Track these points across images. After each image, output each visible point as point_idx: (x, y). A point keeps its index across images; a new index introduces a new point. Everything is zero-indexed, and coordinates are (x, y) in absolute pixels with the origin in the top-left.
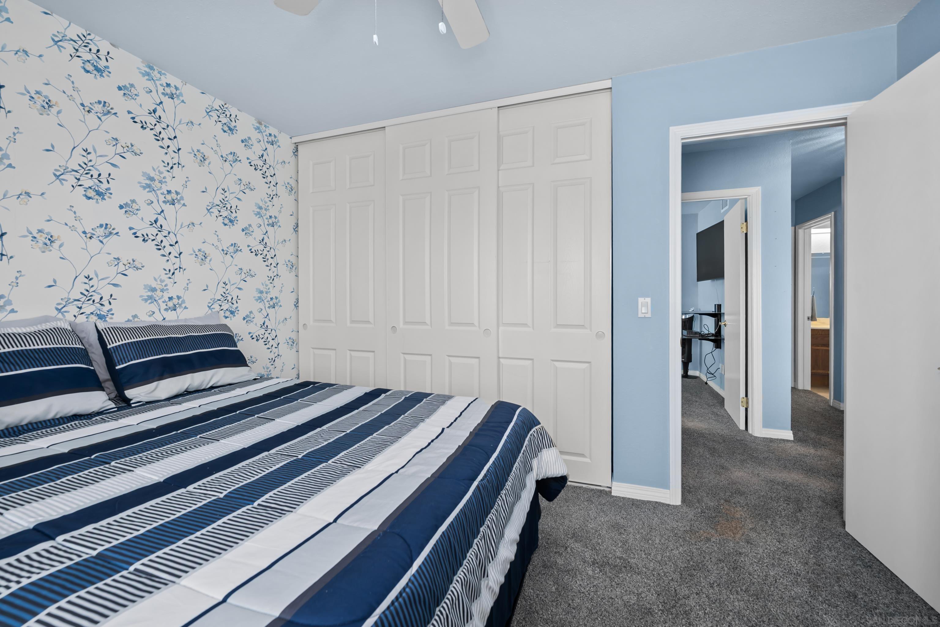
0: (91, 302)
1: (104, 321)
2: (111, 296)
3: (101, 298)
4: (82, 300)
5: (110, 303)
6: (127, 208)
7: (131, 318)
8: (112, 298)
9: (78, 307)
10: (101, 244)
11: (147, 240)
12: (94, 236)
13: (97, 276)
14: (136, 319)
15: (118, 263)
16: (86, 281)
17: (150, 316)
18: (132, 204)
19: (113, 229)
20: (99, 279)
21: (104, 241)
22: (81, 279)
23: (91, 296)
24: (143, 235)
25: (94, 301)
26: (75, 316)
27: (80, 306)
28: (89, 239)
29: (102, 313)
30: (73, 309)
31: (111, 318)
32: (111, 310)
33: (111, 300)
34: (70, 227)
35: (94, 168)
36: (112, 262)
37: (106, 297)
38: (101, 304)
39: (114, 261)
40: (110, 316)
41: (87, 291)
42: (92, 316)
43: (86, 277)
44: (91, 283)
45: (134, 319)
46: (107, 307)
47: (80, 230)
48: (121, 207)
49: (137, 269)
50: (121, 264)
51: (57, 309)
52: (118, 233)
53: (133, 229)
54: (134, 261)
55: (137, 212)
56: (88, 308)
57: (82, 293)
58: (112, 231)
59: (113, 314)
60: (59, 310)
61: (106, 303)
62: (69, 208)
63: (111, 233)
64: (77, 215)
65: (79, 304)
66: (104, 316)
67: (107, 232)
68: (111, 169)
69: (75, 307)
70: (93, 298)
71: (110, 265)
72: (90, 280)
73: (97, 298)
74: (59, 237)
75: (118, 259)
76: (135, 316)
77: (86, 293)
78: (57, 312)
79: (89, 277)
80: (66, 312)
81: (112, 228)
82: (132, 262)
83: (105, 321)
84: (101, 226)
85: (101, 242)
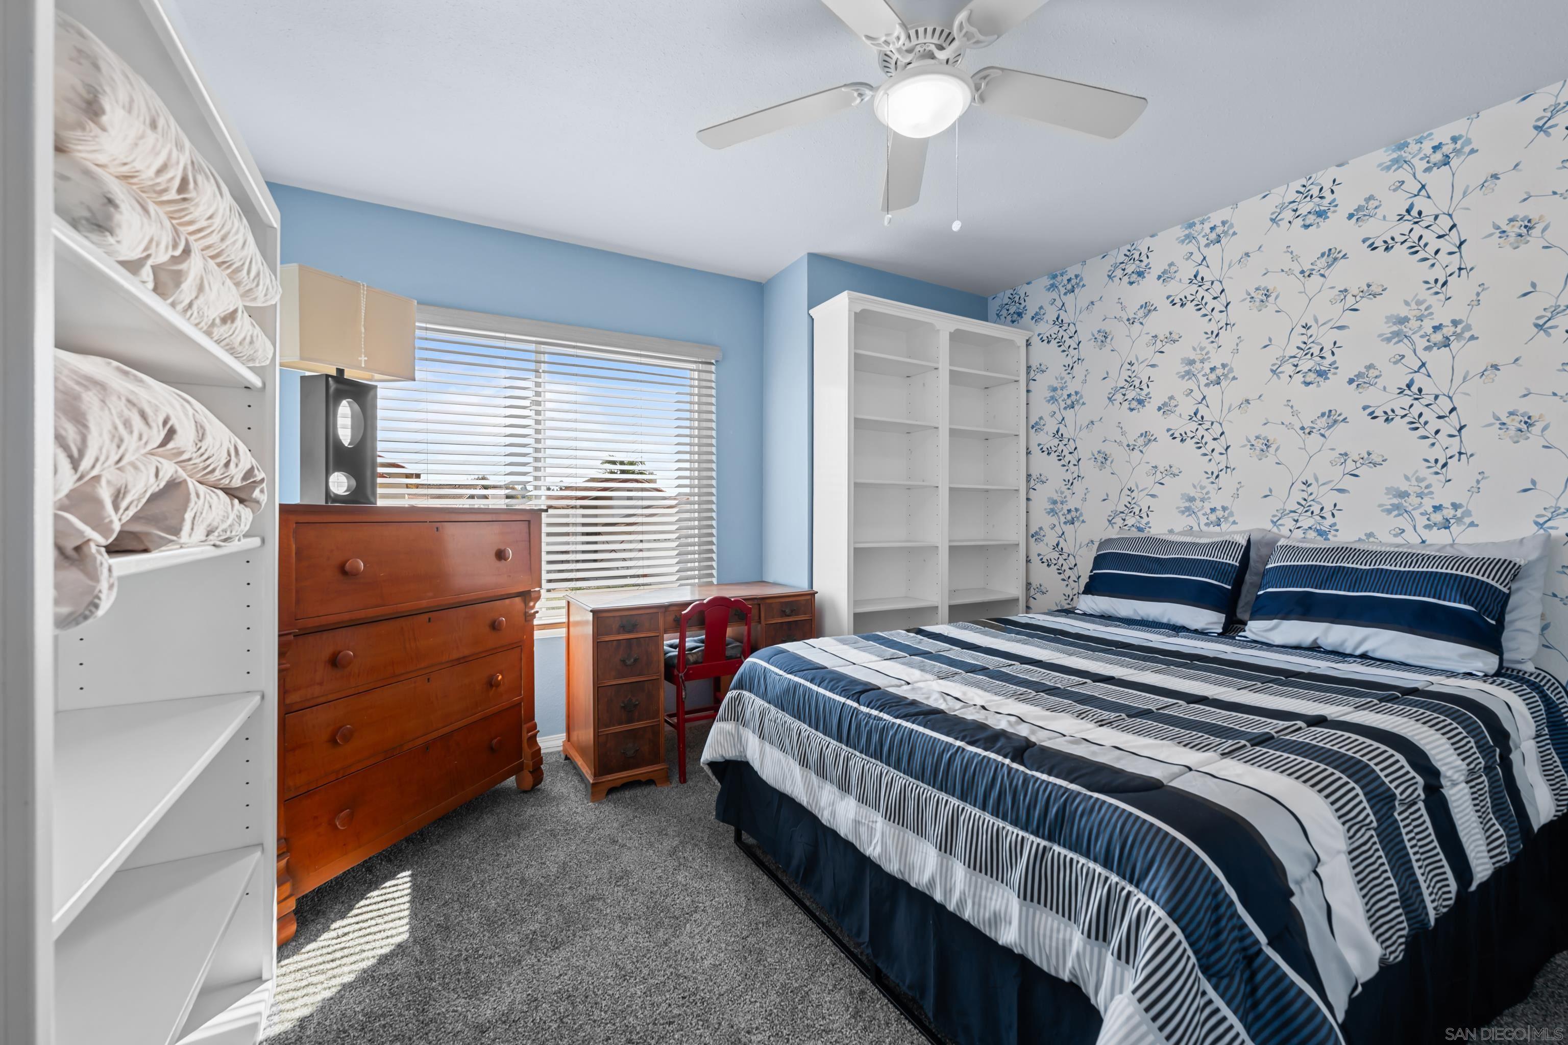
0: (1309, 514)
1: (1325, 540)
2: (1335, 505)
3: (1322, 509)
4: (1299, 511)
5: (1333, 515)
6: (1360, 380)
7: (1364, 538)
8: (1337, 508)
9: (1294, 520)
10: (1322, 438)
11: (1392, 419)
12: (1314, 430)
13: (1317, 480)
14: (1372, 539)
15: (1345, 461)
16: (1304, 487)
17: (1396, 536)
18: (1368, 371)
19: (1340, 415)
20: (1320, 484)
21: (1327, 434)
22: (1299, 485)
23: (1310, 506)
24: (1385, 413)
25: (1312, 513)
26: (1290, 530)
27: (1296, 519)
28: (1308, 436)
29: (1323, 528)
30: (1288, 523)
31: (1335, 536)
32: (1335, 524)
33: (1334, 512)
34: (1287, 426)
35: (1315, 343)
36: (1337, 459)
37: (1328, 507)
38: (1321, 517)
39: (1339, 458)
40: (1333, 532)
41: (1305, 500)
42: (1310, 531)
43: (1304, 483)
44: (1310, 490)
45: (1368, 539)
46: (1330, 520)
47: (1297, 426)
48: (1351, 381)
49: (1375, 465)
50: (1349, 461)
51: (1272, 521)
52: (1346, 418)
53: (1369, 407)
54: (1369, 454)
55: (1376, 380)
56: (1306, 522)
57: (1299, 503)
58: (1338, 418)
59: (1337, 530)
60: (1274, 523)
61: (1328, 515)
62: (1286, 403)
63: (1335, 421)
64: (1295, 409)
65: (1295, 516)
66: (1325, 532)
67: (1330, 421)
68: (1336, 335)
69: (1291, 520)
70: (1312, 509)
71: (1334, 464)
72: (1308, 486)
73: (1316, 509)
74: (1275, 440)
75: (1346, 454)
76: (1370, 535)
77: (1303, 503)
78: (1272, 525)
79: (1307, 482)
80: (1281, 525)
81: (1338, 414)
82: (1366, 456)
83: (1327, 539)
84: (1323, 415)
85: (1323, 435)
